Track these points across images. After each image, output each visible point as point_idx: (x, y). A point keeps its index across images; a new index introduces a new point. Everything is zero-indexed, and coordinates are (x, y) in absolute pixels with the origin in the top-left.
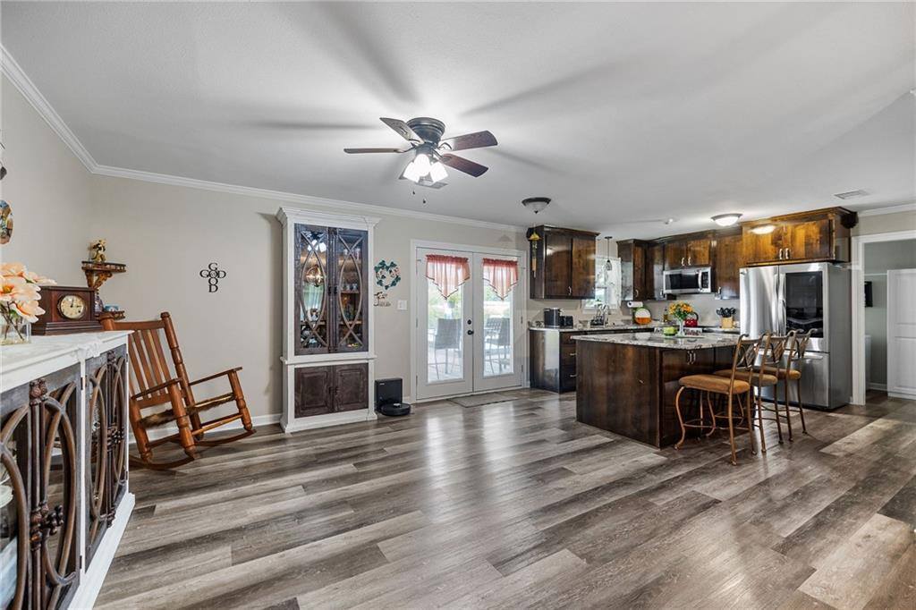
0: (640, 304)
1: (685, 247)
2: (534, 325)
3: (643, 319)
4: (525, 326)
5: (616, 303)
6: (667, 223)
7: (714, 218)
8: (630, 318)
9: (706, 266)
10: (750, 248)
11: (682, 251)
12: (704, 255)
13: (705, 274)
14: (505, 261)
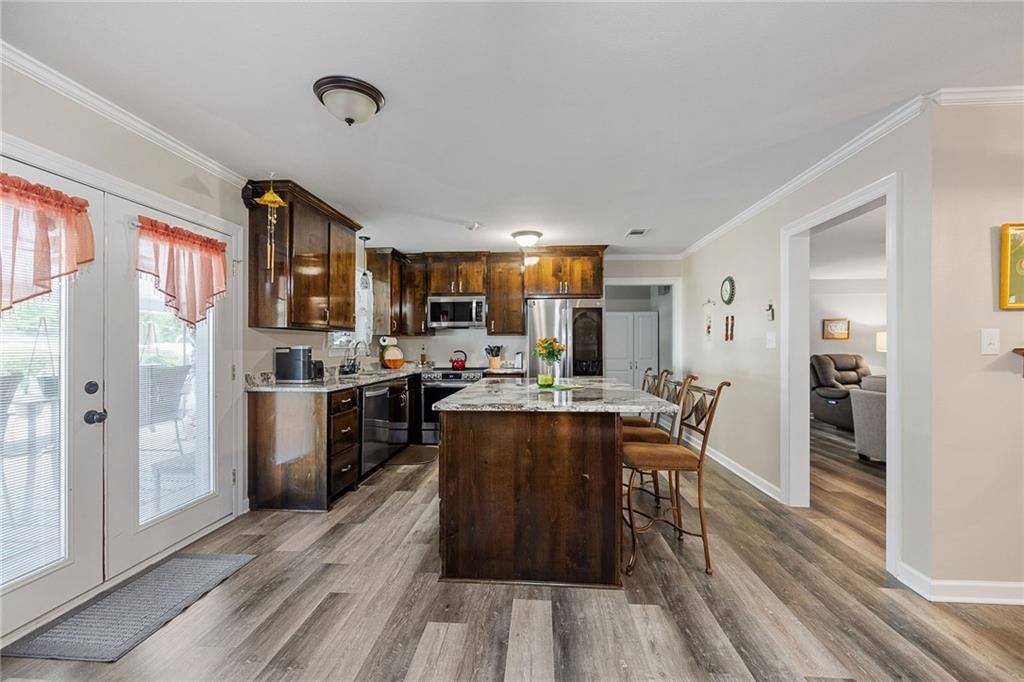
0: (393, 341)
1: (455, 269)
2: (258, 380)
3: (395, 361)
4: (240, 385)
5: (365, 338)
6: (470, 229)
7: (515, 235)
8: (377, 360)
9: (480, 294)
10: (533, 277)
11: (451, 274)
12: (477, 281)
13: (479, 304)
14: (198, 237)
